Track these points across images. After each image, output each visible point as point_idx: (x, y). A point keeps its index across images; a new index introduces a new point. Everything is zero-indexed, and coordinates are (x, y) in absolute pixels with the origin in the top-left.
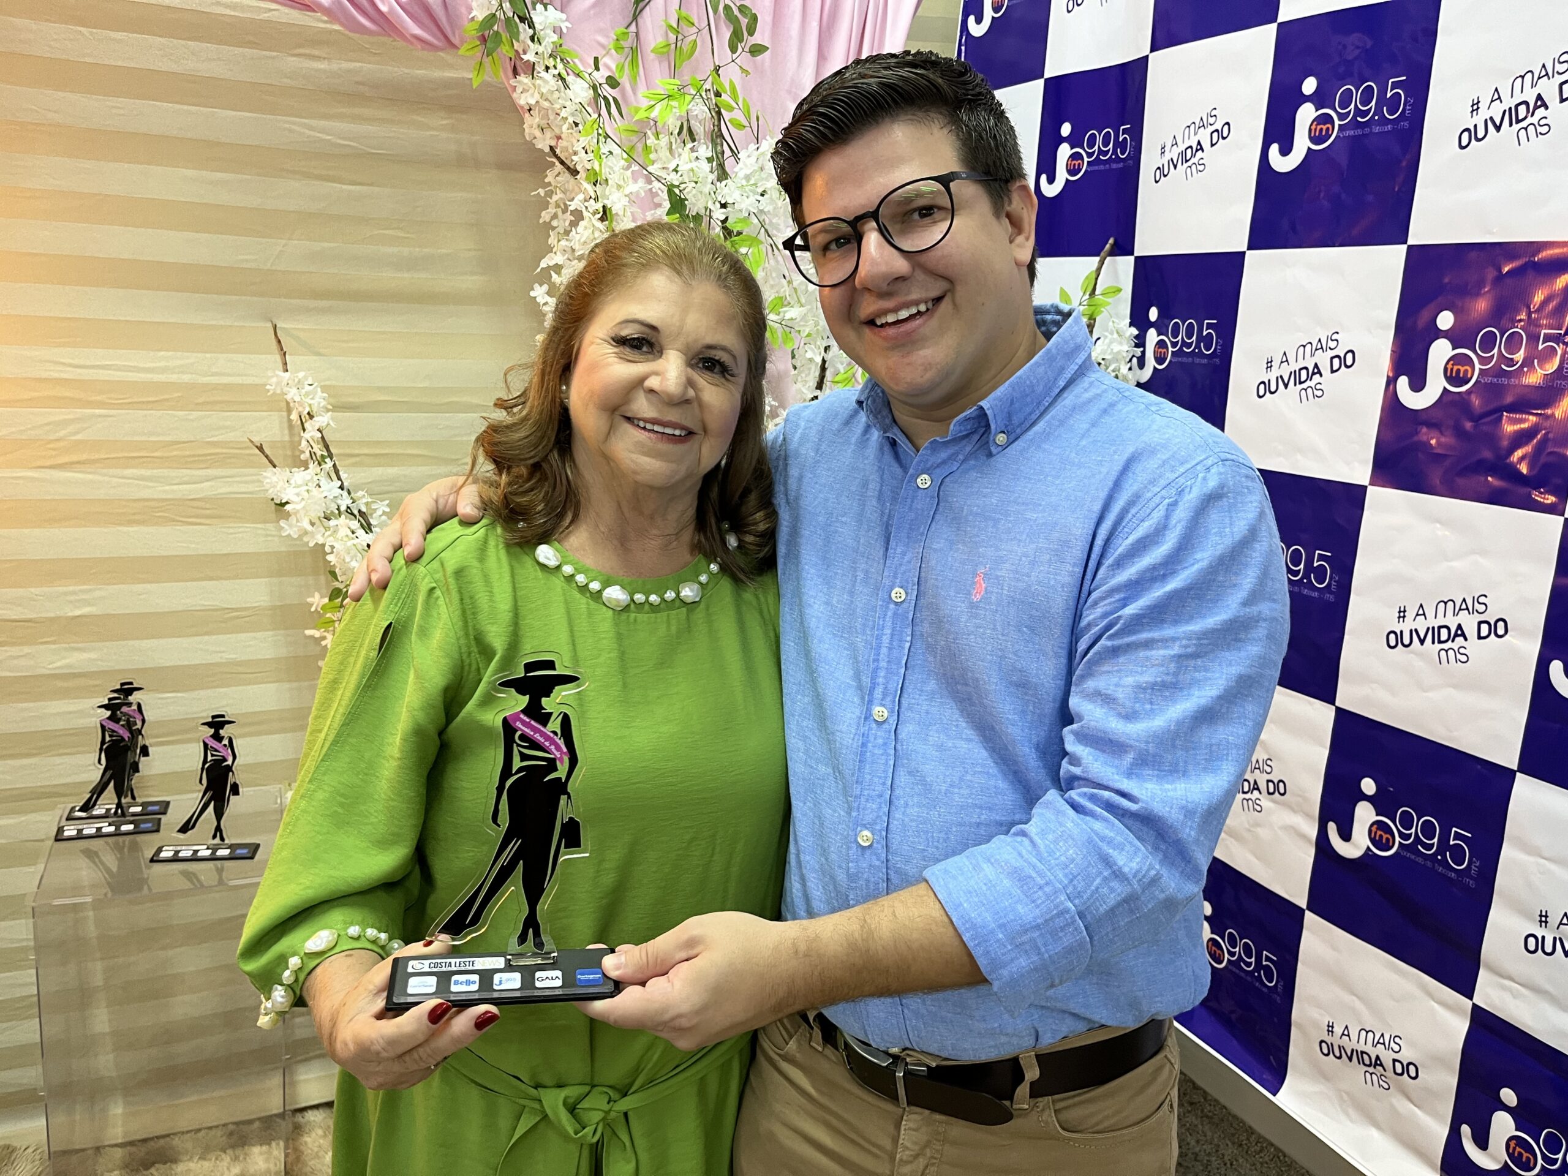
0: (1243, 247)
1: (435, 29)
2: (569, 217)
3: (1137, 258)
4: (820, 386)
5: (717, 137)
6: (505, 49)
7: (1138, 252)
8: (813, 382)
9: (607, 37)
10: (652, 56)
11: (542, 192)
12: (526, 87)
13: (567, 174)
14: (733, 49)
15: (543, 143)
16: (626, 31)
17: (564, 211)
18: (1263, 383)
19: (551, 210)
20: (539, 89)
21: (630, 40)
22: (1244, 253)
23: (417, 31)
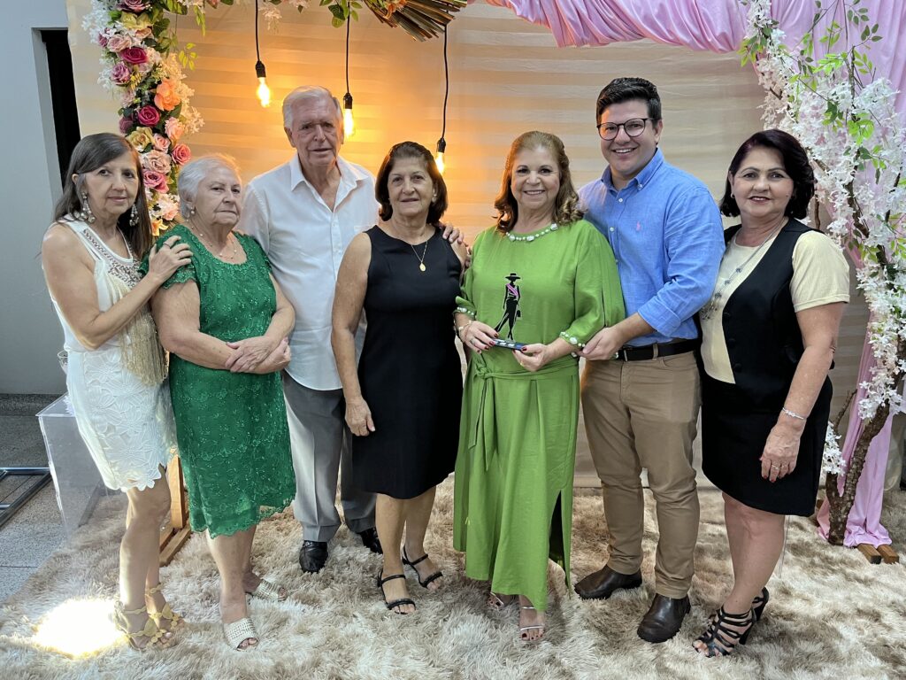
1: (727, 45)
2: (774, 116)
4: (896, 185)
5: (851, 77)
6: (759, 50)
8: (893, 184)
9: (798, 37)
10: (819, 44)
11: (762, 106)
12: (763, 64)
13: (777, 99)
14: (863, 38)
15: (767, 87)
16: (808, 34)
17: (772, 113)
19: (766, 114)
20: (771, 64)
21: (809, 38)
23: (721, 47)
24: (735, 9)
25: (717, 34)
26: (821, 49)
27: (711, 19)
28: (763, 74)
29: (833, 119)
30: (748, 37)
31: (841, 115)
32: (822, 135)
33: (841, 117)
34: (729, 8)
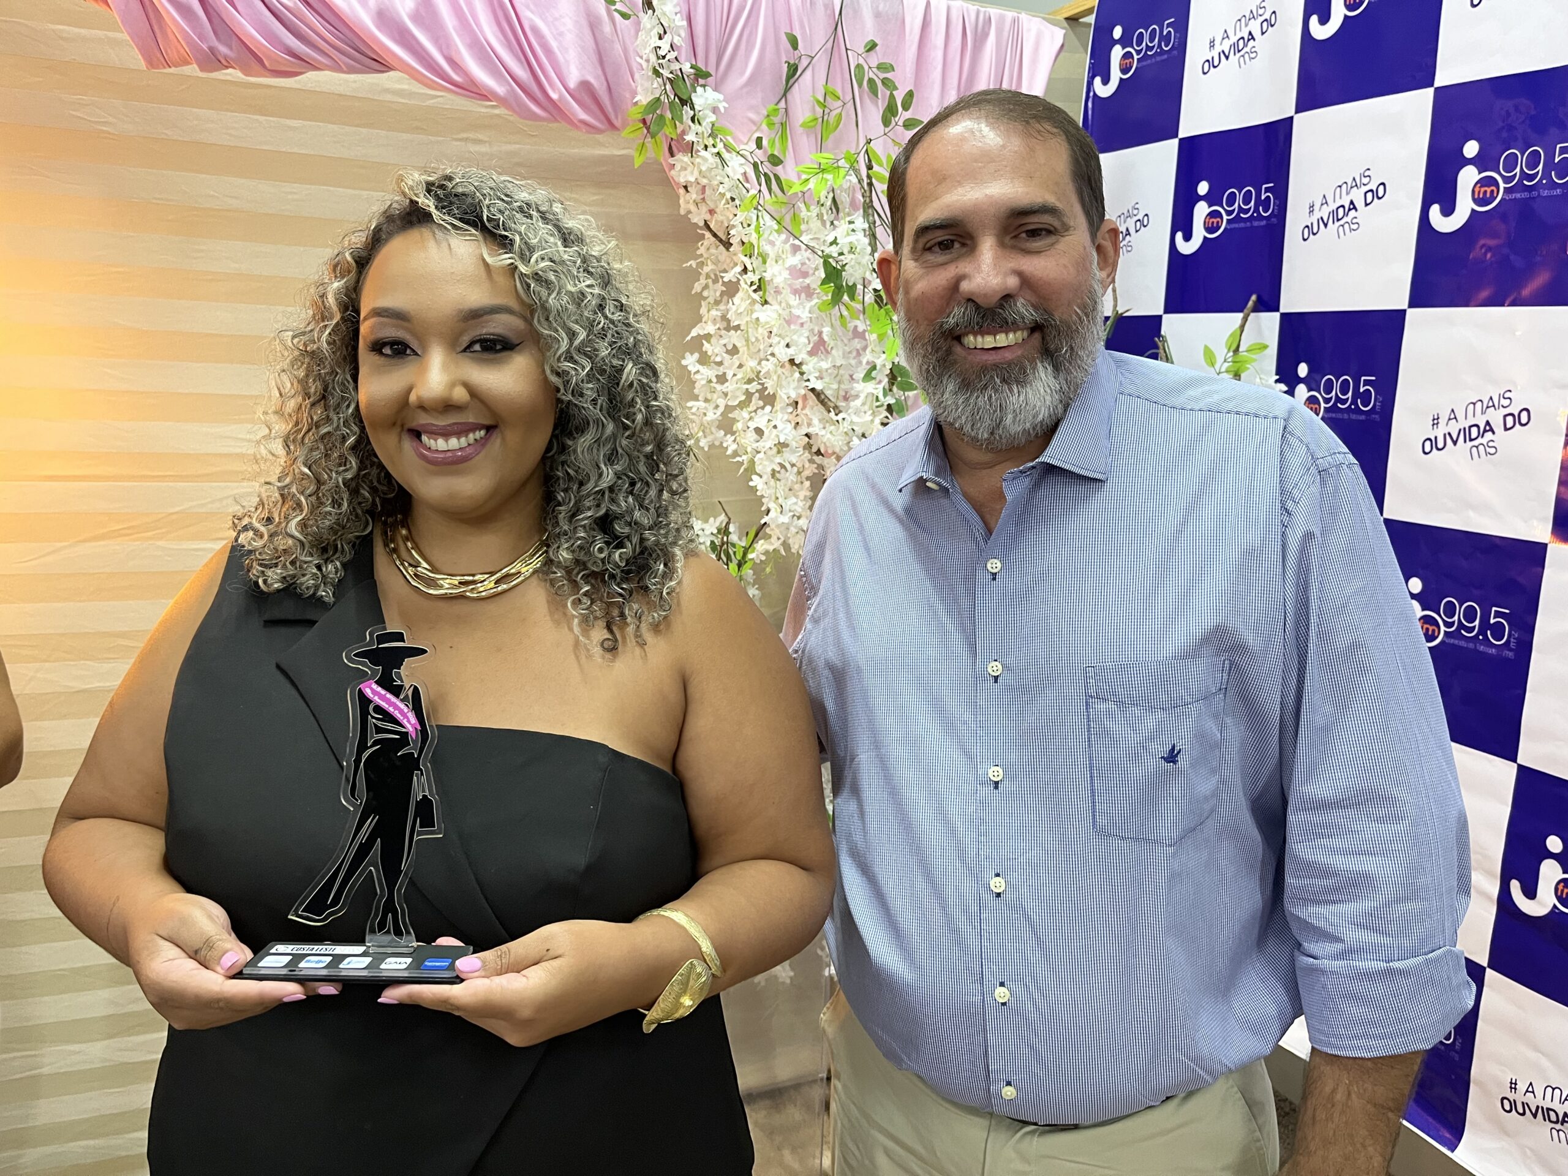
0: (1404, 305)
1: (598, 112)
2: (720, 288)
3: (1283, 315)
5: (868, 207)
6: (668, 130)
7: (1283, 309)
10: (801, 130)
11: (693, 263)
12: (684, 165)
13: (721, 247)
14: (886, 122)
15: (698, 219)
16: (776, 107)
17: (715, 281)
18: (1430, 439)
19: (703, 281)
20: (699, 167)
21: (779, 116)
22: (1405, 311)
24: (607, 28)
25: (572, 84)
26: (805, 143)
27: (554, 44)
28: (686, 187)
29: (836, 299)
30: (643, 98)
31: (852, 290)
32: (820, 333)
33: (852, 297)
34: (594, 25)
